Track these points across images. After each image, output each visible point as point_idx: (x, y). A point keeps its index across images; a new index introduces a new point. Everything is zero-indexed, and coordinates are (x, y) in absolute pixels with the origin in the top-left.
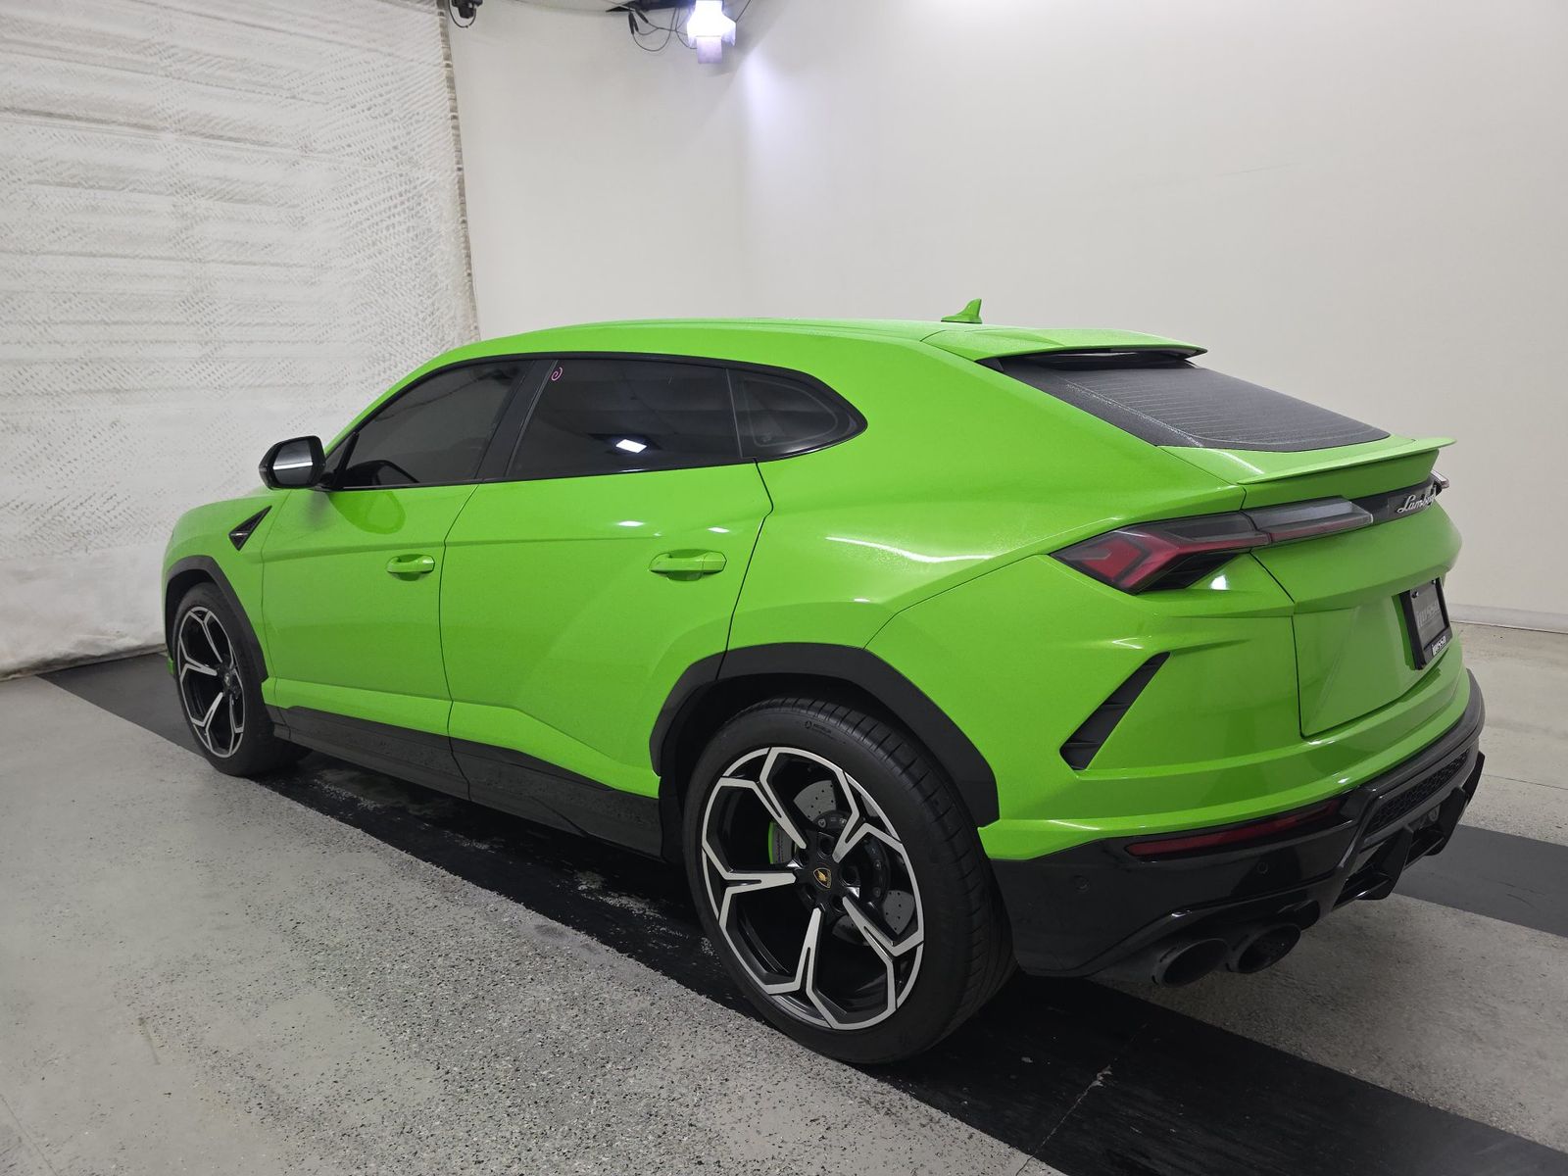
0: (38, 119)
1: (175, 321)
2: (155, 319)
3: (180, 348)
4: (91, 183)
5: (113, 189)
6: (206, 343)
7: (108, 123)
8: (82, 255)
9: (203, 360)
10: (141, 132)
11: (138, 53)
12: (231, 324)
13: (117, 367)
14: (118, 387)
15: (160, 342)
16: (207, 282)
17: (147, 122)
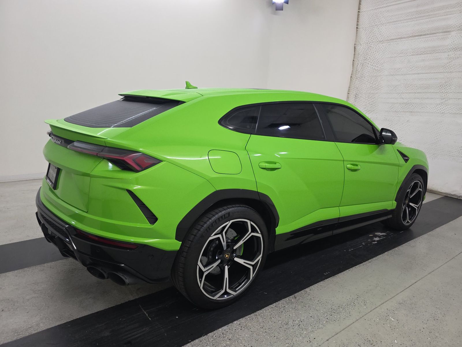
0: (417, 37)
1: (435, 92)
2: (430, 91)
3: (434, 100)
4: (425, 53)
5: (431, 53)
6: (443, 99)
7: (436, 34)
8: (416, 74)
9: (440, 104)
10: (446, 33)
11: (453, 8)
12: (454, 92)
13: (414, 105)
14: (412, 111)
15: (428, 98)
16: (451, 79)
17: (448, 30)
